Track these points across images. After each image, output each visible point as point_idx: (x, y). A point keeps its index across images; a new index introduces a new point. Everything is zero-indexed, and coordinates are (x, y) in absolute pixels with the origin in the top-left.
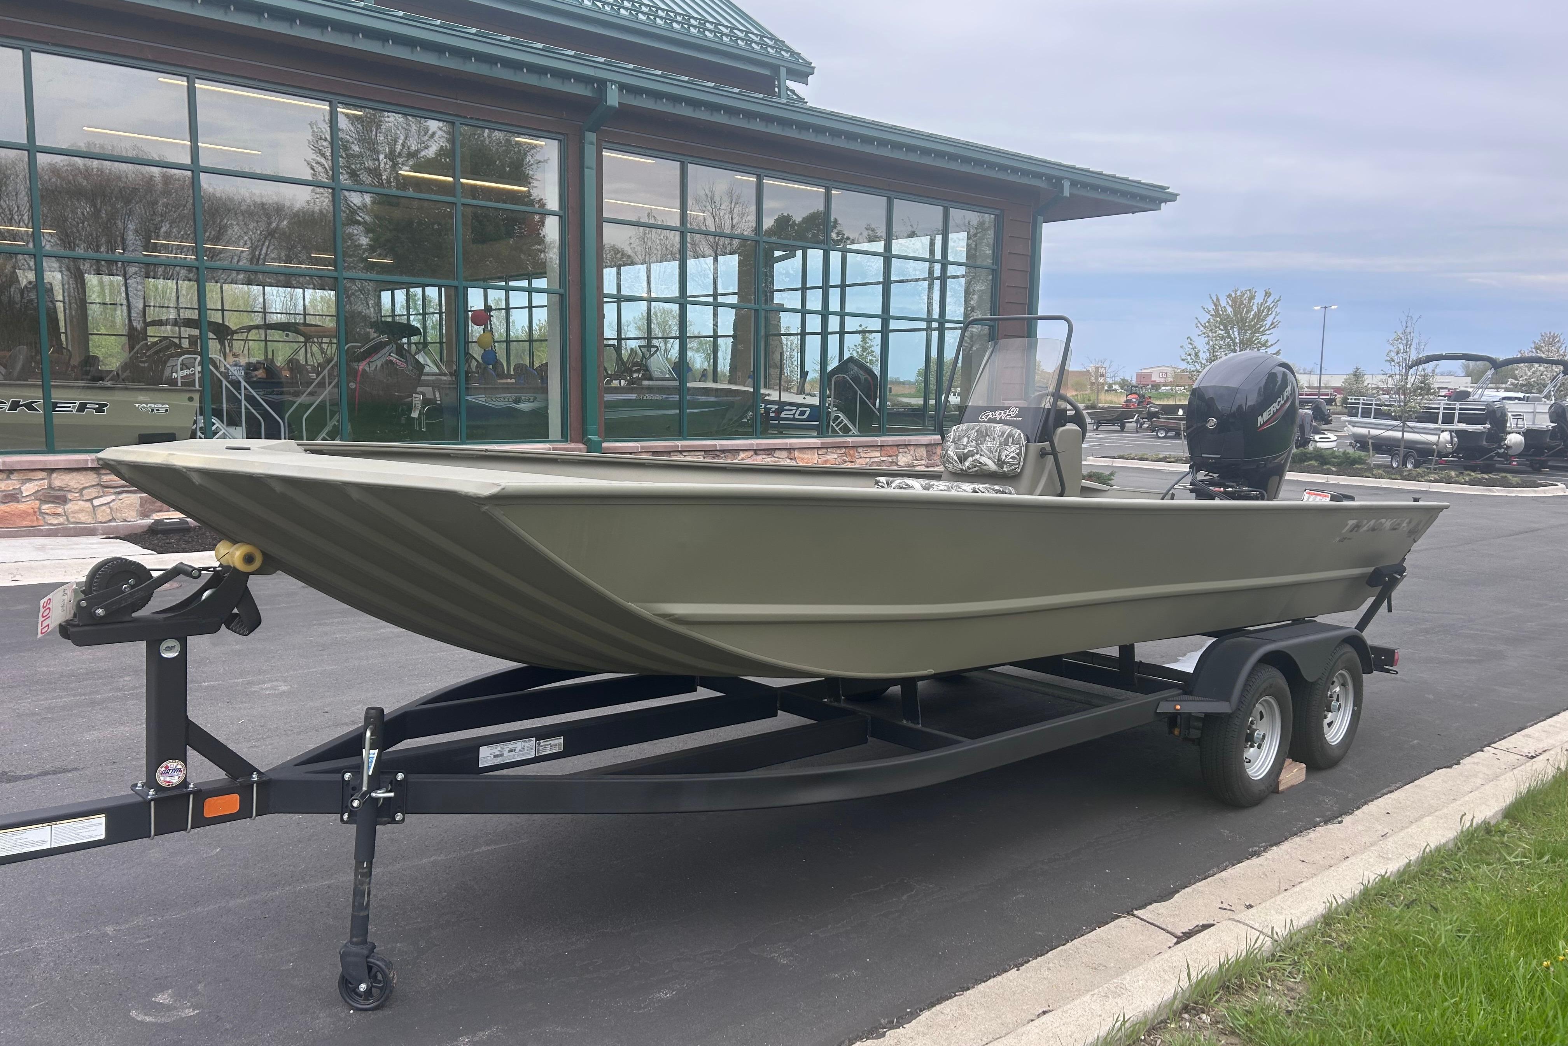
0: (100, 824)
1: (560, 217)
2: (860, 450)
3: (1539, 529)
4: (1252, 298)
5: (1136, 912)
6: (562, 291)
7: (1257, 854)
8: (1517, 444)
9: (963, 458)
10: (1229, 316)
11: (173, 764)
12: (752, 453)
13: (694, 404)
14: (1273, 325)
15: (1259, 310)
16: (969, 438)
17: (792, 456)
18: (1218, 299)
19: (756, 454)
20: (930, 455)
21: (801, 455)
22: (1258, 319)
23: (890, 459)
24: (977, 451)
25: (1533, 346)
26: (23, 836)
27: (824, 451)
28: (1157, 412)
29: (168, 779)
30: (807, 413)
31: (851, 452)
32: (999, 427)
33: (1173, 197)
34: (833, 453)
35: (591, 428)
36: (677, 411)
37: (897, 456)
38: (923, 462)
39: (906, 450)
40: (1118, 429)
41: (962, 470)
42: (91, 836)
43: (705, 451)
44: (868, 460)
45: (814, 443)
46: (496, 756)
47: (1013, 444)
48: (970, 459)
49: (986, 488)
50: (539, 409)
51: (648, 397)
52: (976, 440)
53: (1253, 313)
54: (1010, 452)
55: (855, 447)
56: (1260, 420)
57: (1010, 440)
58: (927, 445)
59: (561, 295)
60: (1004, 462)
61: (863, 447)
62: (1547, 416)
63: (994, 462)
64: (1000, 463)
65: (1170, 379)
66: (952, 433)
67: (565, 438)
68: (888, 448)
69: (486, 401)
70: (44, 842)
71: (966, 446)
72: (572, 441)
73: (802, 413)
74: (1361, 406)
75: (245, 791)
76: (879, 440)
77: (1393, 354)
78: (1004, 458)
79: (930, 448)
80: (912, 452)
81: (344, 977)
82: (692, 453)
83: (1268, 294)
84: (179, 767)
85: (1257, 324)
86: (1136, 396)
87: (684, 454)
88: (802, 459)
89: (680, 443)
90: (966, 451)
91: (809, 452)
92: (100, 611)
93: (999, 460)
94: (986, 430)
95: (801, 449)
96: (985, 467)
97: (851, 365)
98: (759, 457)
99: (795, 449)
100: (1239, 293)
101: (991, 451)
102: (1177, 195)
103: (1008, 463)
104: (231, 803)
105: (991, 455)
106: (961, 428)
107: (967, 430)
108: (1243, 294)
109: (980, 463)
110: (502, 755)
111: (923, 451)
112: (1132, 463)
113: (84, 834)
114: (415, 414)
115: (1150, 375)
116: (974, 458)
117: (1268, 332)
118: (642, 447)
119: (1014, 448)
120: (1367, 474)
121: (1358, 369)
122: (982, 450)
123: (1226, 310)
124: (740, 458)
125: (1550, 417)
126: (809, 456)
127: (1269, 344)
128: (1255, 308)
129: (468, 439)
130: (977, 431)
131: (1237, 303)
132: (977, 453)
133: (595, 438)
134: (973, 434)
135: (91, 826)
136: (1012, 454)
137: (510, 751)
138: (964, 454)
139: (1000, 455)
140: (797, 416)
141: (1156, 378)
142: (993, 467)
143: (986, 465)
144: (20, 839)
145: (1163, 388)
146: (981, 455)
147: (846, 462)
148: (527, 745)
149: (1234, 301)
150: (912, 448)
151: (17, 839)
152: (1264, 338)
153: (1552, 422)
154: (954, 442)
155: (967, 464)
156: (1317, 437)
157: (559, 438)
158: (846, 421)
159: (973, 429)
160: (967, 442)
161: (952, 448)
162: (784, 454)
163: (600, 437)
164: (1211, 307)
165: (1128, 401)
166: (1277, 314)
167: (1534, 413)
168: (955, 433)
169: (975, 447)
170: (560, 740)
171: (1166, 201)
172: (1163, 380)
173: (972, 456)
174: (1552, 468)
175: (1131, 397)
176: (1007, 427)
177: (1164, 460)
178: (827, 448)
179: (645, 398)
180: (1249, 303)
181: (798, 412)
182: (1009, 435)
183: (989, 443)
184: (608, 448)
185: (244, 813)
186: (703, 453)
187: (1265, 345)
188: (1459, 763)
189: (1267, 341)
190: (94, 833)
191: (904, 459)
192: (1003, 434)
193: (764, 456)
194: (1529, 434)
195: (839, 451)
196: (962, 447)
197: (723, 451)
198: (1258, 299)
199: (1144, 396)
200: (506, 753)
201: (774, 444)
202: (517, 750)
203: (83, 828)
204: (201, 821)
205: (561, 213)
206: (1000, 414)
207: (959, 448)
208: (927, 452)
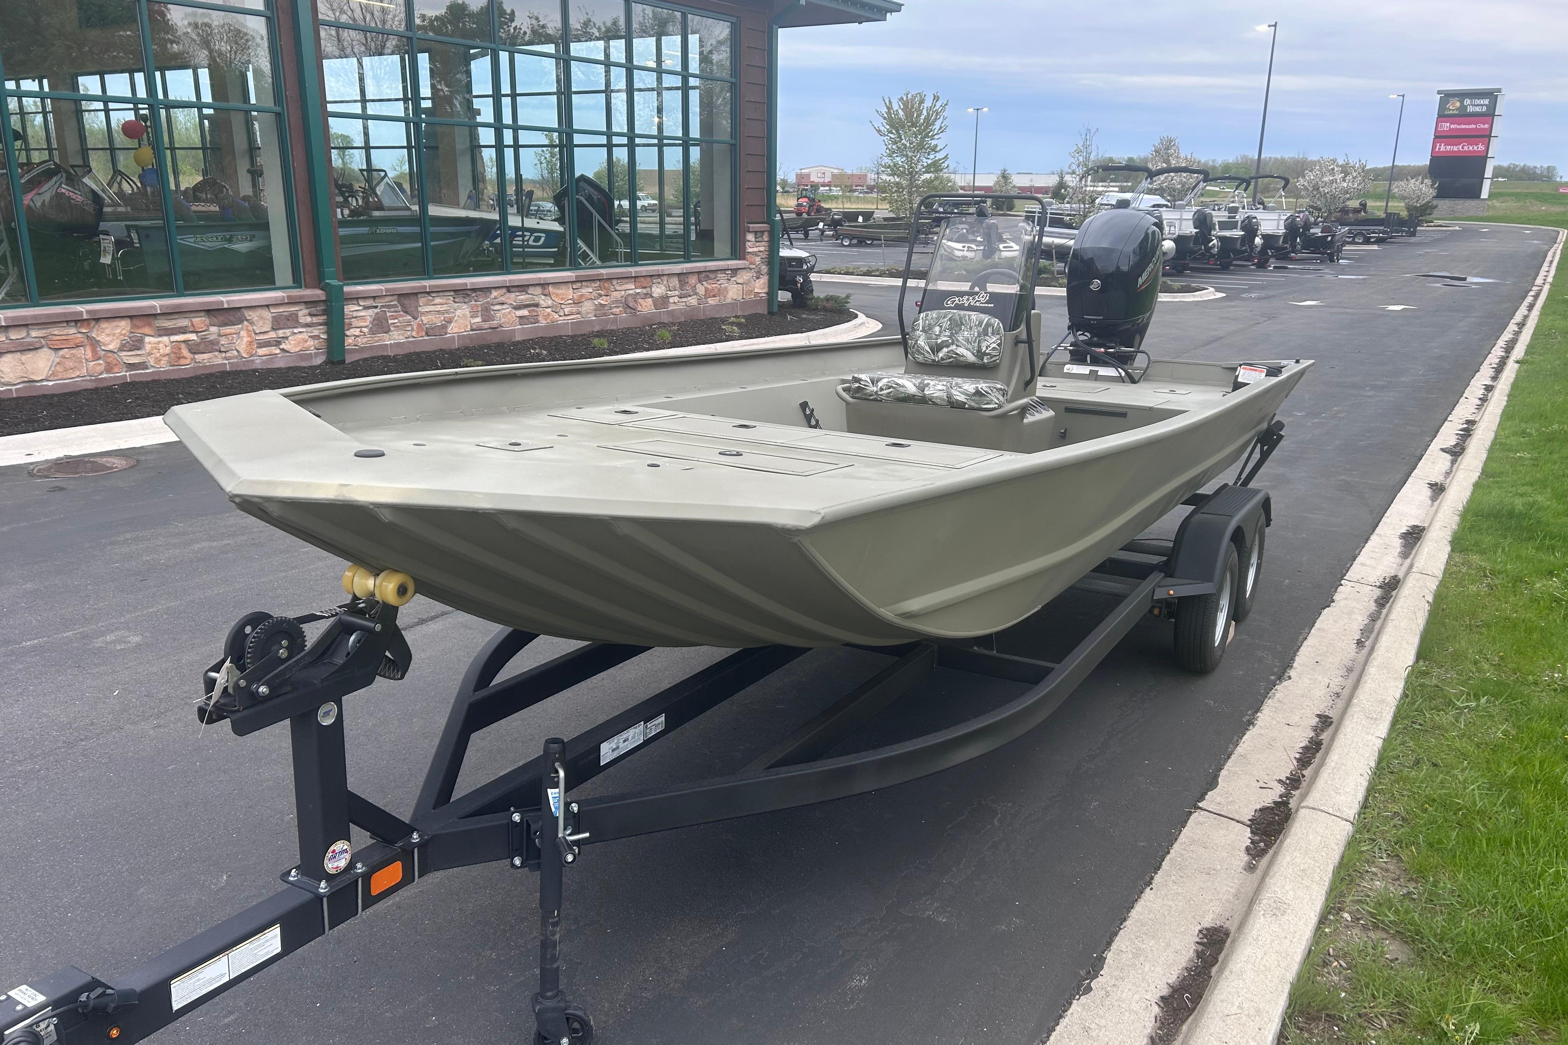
0: (275, 936)
1: (268, 18)
2: (615, 282)
3: (1221, 338)
4: (922, 102)
5: (1200, 805)
6: (278, 109)
7: (1251, 723)
8: (1170, 250)
9: (936, 349)
10: (900, 119)
11: (340, 845)
12: (504, 290)
13: (436, 236)
14: (942, 130)
15: (928, 114)
16: (941, 327)
17: (546, 292)
18: (890, 102)
19: (509, 291)
20: (683, 284)
21: (556, 291)
22: (928, 123)
23: (645, 291)
24: (953, 341)
25: (1153, 149)
26: (201, 976)
27: (579, 284)
28: (840, 220)
29: (336, 864)
30: (543, 239)
31: (606, 285)
32: (974, 315)
33: (898, 8)
34: (587, 286)
35: (329, 270)
36: (420, 245)
37: (651, 287)
38: (677, 293)
39: (659, 280)
40: (802, 236)
41: (934, 360)
42: (268, 953)
43: (455, 291)
44: (623, 292)
45: (569, 277)
46: (613, 751)
47: (993, 334)
48: (945, 350)
49: (989, 387)
50: (259, 249)
51: (383, 230)
52: (951, 329)
53: (923, 117)
54: (991, 343)
55: (610, 279)
56: (1140, 281)
57: (990, 330)
58: (679, 275)
59: (278, 115)
60: (985, 354)
61: (618, 278)
62: (1191, 223)
63: (973, 354)
64: (980, 354)
65: (827, 180)
66: (921, 321)
67: (297, 282)
68: (642, 279)
69: (195, 242)
70: (223, 975)
71: (939, 335)
72: (306, 287)
73: (537, 239)
74: (1037, 215)
75: (405, 856)
76: (633, 270)
77: (1074, 167)
78: (984, 349)
79: (682, 277)
80: (665, 282)
81: (540, 1034)
82: (441, 294)
83: (936, 98)
84: (345, 847)
85: (926, 127)
86: (806, 200)
87: (433, 295)
88: (557, 295)
89: (427, 283)
90: (939, 341)
91: (563, 287)
92: (263, 689)
93: (979, 351)
94: (961, 318)
95: (557, 284)
96: (961, 359)
97: (582, 184)
98: (513, 295)
99: (548, 284)
100: (910, 96)
101: (967, 340)
102: (902, 5)
103: (988, 354)
104: (394, 872)
105: (969, 346)
106: (930, 316)
107: (938, 318)
108: (914, 97)
109: (957, 354)
110: (618, 748)
111: (675, 282)
112: (840, 278)
113: (261, 953)
114: (106, 260)
115: (809, 175)
116: (950, 349)
117: (936, 137)
118: (387, 290)
119: (995, 339)
120: (1053, 283)
121: (1005, 171)
122: (958, 341)
123: (898, 114)
124: (492, 296)
125: (1194, 223)
126: (564, 291)
127: (938, 149)
128: (925, 113)
129: (186, 289)
130: (950, 319)
131: (908, 106)
132: (953, 344)
133: (334, 282)
134: (946, 323)
135: (267, 941)
136: (994, 345)
137: (624, 741)
138: (936, 343)
139: (979, 347)
140: (531, 242)
141: (814, 178)
142: (971, 358)
143: (963, 356)
144: (199, 980)
145: (822, 188)
146: (957, 346)
147: (600, 295)
148: (637, 731)
149: (906, 104)
150: (665, 278)
151: (195, 982)
152: (933, 142)
153: (1195, 228)
154: (923, 331)
155: (941, 355)
156: (1001, 246)
157: (291, 283)
158: (585, 248)
159: (945, 317)
160: (940, 332)
161: (922, 338)
162: (538, 290)
163: (340, 280)
164: (884, 110)
165: (799, 205)
166: (944, 119)
167: (1181, 219)
168: (924, 321)
169: (950, 337)
170: (662, 719)
171: (891, 12)
172: (821, 180)
173: (947, 346)
174: (1193, 270)
175: (802, 201)
176: (982, 316)
177: (868, 274)
178: (581, 281)
179: (378, 231)
180: (919, 107)
181: (532, 238)
182: (988, 325)
183: (966, 333)
184: (350, 293)
185: (407, 879)
186: (452, 293)
187: (934, 149)
188: (1333, 601)
189: (936, 146)
190: (270, 949)
191: (659, 290)
192: (980, 323)
193: (517, 294)
194: (1179, 240)
195: (594, 285)
196: (934, 336)
197: (474, 290)
198: (928, 103)
199: (814, 200)
200: (621, 745)
201: (528, 280)
202: (630, 738)
203: (260, 946)
204: (370, 901)
205: (269, 14)
206: (968, 300)
207: (931, 338)
208: (680, 281)
